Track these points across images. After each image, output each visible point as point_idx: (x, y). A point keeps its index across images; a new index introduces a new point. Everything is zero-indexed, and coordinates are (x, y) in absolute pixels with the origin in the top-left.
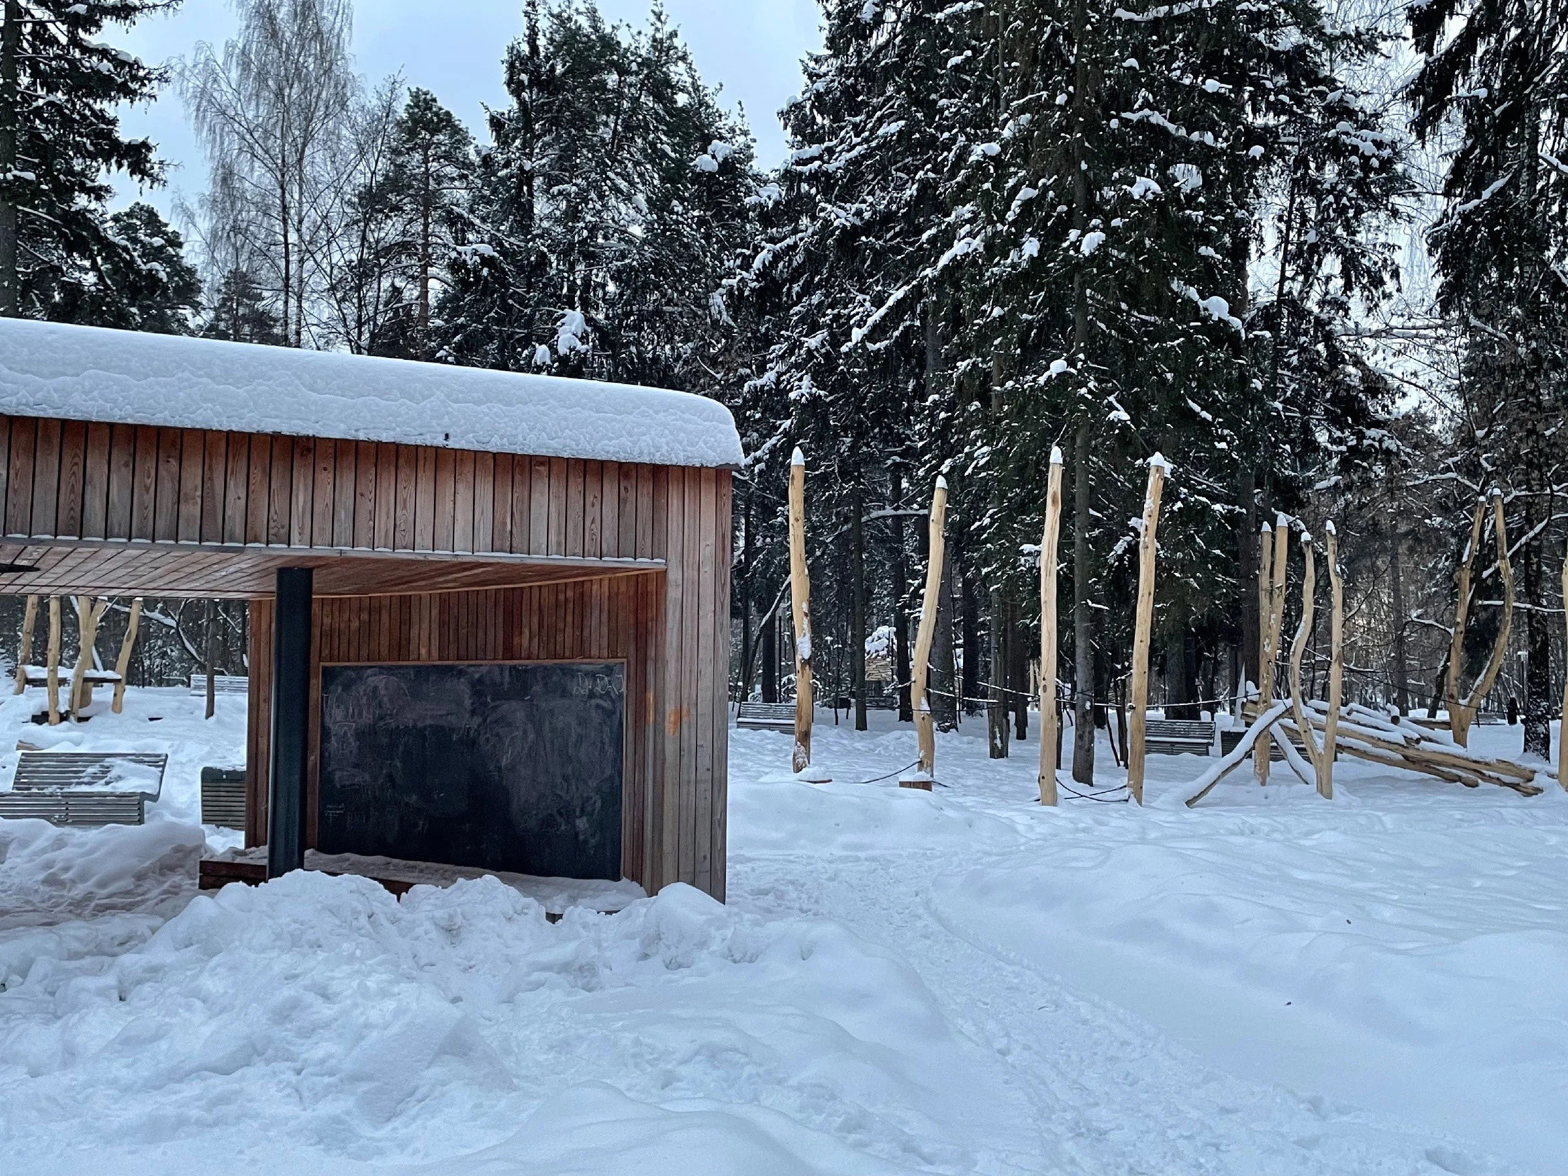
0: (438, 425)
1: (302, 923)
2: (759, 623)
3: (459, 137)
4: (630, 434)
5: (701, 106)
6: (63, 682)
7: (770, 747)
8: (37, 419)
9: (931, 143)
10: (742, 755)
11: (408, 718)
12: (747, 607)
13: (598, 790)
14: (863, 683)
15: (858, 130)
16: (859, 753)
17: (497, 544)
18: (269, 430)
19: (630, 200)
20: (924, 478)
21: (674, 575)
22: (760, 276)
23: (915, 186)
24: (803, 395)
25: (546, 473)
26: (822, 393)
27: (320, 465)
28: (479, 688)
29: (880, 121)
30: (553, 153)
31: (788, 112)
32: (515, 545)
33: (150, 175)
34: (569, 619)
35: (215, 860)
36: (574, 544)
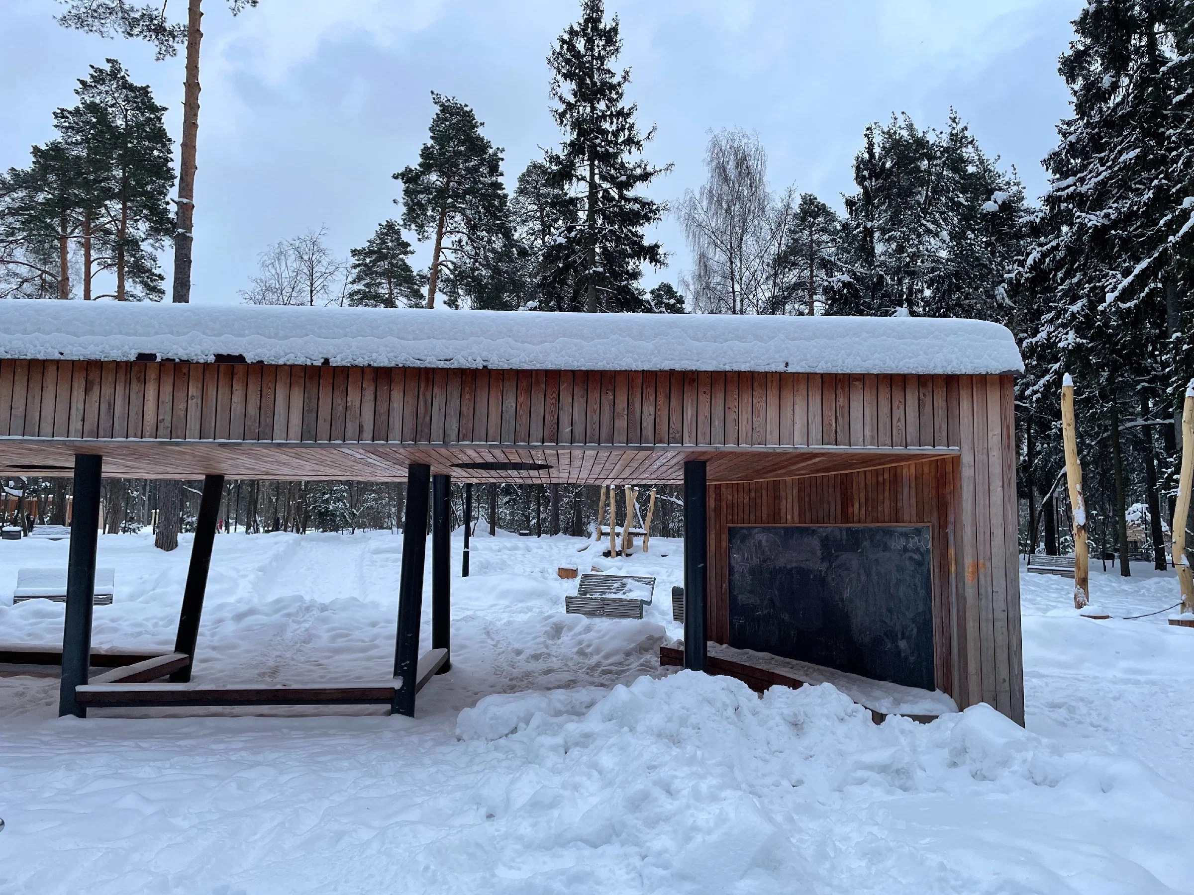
0: (781, 357)
1: (688, 710)
2: (1040, 502)
3: (830, 217)
4: (925, 353)
5: (985, 172)
6: (618, 535)
7: (1054, 586)
8: (531, 371)
9: (1164, 161)
10: (1033, 592)
11: (781, 562)
12: (1031, 491)
13: (914, 621)
14: (1126, 543)
15: (1102, 162)
16: (1127, 594)
17: (826, 439)
18: (667, 368)
19: (937, 235)
20: (1173, 394)
21: (967, 458)
22: (1032, 269)
23: (1152, 191)
24: (1069, 344)
25: (861, 386)
26: (1084, 341)
27: (702, 389)
28: (826, 542)
29: (1120, 153)
30: (886, 216)
31: (1049, 160)
32: (839, 439)
33: (660, 262)
34: (887, 494)
35: (668, 647)
36: (885, 437)
